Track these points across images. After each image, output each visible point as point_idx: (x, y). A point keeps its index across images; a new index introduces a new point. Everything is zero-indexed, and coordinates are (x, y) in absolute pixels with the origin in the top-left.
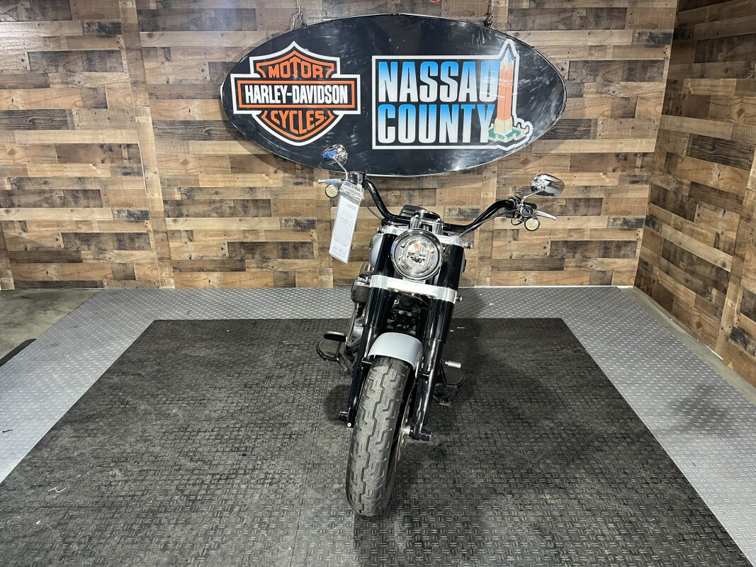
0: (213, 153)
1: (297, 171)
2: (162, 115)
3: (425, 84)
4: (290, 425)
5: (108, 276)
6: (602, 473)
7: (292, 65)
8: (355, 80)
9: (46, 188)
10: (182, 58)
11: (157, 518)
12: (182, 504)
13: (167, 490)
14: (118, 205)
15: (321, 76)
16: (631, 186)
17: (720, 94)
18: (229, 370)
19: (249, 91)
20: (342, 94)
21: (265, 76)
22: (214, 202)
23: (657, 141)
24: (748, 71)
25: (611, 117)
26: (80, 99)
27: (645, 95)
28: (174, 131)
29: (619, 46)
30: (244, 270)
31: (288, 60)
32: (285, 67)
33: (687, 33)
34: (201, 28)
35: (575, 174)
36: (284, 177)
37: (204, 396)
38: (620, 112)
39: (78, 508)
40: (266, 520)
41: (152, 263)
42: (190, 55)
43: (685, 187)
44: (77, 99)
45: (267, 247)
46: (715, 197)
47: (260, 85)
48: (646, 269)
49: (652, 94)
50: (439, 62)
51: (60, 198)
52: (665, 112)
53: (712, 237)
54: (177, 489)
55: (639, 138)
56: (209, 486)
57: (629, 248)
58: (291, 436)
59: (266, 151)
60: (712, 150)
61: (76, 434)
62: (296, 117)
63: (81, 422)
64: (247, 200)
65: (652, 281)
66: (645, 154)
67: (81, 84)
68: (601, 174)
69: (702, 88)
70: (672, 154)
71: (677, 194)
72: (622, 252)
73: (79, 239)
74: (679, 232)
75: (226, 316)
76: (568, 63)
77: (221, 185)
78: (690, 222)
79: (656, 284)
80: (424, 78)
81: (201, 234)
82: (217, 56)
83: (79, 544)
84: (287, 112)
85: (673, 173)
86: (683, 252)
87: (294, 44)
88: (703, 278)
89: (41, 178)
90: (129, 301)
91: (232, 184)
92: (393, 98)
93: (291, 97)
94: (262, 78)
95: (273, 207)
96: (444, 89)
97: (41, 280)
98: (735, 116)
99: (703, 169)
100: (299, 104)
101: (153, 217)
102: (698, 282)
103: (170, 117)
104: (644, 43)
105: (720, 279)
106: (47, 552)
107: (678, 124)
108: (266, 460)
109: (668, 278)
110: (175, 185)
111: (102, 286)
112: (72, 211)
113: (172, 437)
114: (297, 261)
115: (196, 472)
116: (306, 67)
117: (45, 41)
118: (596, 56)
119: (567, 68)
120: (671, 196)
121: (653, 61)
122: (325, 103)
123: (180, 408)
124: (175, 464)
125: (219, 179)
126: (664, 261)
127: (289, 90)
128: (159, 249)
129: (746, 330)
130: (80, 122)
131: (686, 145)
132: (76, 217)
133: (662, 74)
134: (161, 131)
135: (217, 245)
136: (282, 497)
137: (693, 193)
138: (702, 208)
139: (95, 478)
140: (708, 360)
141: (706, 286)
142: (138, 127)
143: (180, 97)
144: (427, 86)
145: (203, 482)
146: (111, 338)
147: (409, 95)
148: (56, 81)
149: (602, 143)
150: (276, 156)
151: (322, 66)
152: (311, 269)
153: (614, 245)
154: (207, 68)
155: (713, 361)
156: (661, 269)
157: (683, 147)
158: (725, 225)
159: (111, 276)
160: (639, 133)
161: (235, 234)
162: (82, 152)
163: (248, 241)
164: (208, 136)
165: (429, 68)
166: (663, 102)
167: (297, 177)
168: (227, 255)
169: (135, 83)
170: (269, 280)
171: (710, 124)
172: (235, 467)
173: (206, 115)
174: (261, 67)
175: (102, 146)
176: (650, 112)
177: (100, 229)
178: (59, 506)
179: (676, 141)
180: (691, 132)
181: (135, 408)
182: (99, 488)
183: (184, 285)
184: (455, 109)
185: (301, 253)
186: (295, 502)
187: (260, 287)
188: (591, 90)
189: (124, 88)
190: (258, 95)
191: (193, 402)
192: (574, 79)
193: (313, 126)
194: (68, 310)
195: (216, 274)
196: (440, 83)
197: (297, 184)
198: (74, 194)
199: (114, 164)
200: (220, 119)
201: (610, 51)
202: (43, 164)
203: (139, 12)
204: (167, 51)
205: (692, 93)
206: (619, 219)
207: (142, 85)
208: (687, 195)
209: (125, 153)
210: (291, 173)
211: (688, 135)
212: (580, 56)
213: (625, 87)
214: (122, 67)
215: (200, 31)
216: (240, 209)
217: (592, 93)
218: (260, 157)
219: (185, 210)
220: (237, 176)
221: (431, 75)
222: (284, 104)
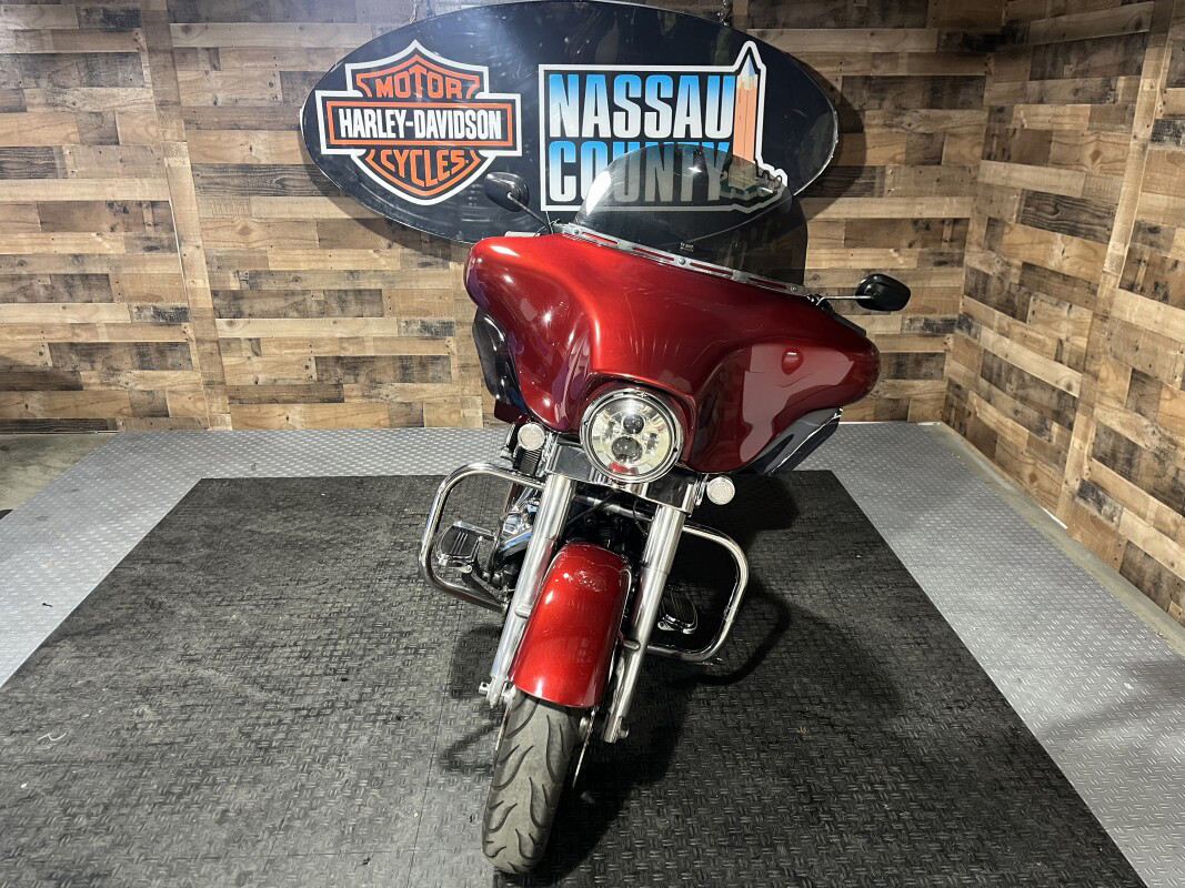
0: (289, 216)
1: (423, 245)
2: (205, 155)
3: (621, 110)
4: (415, 635)
5: (125, 411)
6: (884, 695)
7: (412, 77)
8: (513, 102)
9: (23, 271)
10: (238, 65)
11: (209, 775)
12: (249, 753)
13: (224, 735)
14: (137, 298)
15: (460, 96)
16: (936, 270)
17: (1067, 127)
18: (320, 553)
19: (345, 118)
20: (493, 124)
21: (370, 95)
22: (293, 293)
23: (974, 200)
24: (1106, 94)
25: (906, 163)
26: (76, 130)
27: (956, 130)
28: (223, 180)
29: (917, 55)
30: (342, 401)
31: (407, 69)
32: (402, 81)
33: (1019, 35)
34: (267, 18)
35: (852, 251)
36: (402, 255)
37: (282, 593)
38: (919, 155)
39: (86, 764)
40: (379, 774)
41: (193, 391)
42: (250, 60)
43: (1014, 271)
44: (70, 130)
45: (380, 364)
46: (1057, 285)
47: (362, 109)
48: (958, 396)
49: (967, 128)
50: (644, 76)
51: (46, 287)
52: (986, 155)
53: (1051, 345)
54: (240, 732)
55: (947, 196)
56: (290, 726)
57: (933, 365)
58: (417, 650)
59: (373, 213)
60: (1054, 214)
61: (78, 653)
62: (420, 160)
63: (87, 634)
64: (346, 291)
65: (966, 413)
66: (956, 221)
67: (77, 106)
68: (892, 250)
69: (1040, 118)
70: (996, 220)
71: (1002, 282)
72: (924, 370)
73: (77, 353)
74: (1006, 339)
75: (314, 471)
76: (840, 79)
77: (303, 267)
78: (1021, 323)
79: (972, 416)
80: (620, 100)
81: (272, 344)
82: (293, 62)
83: (89, 816)
84: (406, 152)
85: (997, 248)
86: (1011, 368)
87: (415, 44)
88: (1040, 408)
89: (14, 256)
90: (159, 450)
91: (321, 265)
92: (572, 132)
93: (413, 128)
94: (366, 98)
95: (386, 302)
96: (650, 117)
97: (16, 417)
98: (1088, 161)
99: (1040, 243)
100: (425, 139)
101: (196, 318)
102: (1032, 414)
103: (219, 159)
104: (955, 50)
105: (1062, 409)
106: (38, 829)
107: (1005, 175)
108: (379, 686)
109: (990, 408)
110: (230, 267)
111: (115, 427)
112: (64, 308)
113: (231, 655)
114: (425, 385)
115: (270, 706)
116: (435, 81)
117: (17, 37)
118: (883, 70)
119: (839, 86)
120: (994, 283)
121: (967, 78)
122: (465, 139)
123: (243, 611)
124: (237, 695)
125: (301, 258)
126: (984, 383)
127: (410, 117)
128: (206, 367)
129: (1100, 483)
130: (76, 167)
131: (1017, 206)
132: (71, 318)
133: (982, 97)
134: (206, 181)
135: (299, 361)
136: (403, 741)
137: (1025, 280)
138: (1038, 301)
139: (111, 719)
140: (1046, 529)
141: (1043, 420)
142: (168, 175)
143: (235, 127)
144: (623, 114)
145: (280, 721)
146: (132, 507)
147: (596, 126)
148: (36, 101)
149: (892, 204)
150: (390, 222)
151: (461, 80)
152: (448, 399)
153: (911, 358)
154: (277, 81)
155: (1053, 531)
156: (979, 395)
157: (1011, 208)
158: (1070, 327)
159: (130, 411)
160: (948, 189)
161: (327, 344)
162: (78, 214)
163: (348, 354)
164: (282, 190)
165: (627, 85)
166: (983, 141)
167: (425, 254)
168: (315, 377)
169: (162, 105)
170: (382, 416)
171: (1050, 175)
172: (329, 698)
173: (278, 155)
174: (363, 80)
175: (111, 204)
176: (963, 157)
177: (110, 336)
178: (55, 762)
179: (1002, 201)
180: (1022, 185)
181: (173, 613)
182: (118, 733)
183: (247, 425)
185: (431, 374)
186: (423, 747)
187: (367, 426)
188: (876, 122)
189: (146, 112)
190: (360, 124)
191: (263, 602)
192: (848, 105)
193: (448, 174)
194: (59, 464)
195: (298, 407)
196: (645, 108)
197: (425, 265)
198: (68, 280)
199: (129, 234)
200: (299, 160)
201: (904, 61)
202: (17, 233)
204: (214, 54)
205: (1026, 126)
206: (918, 319)
207: (174, 107)
208: (1017, 282)
209: (148, 216)
210: (414, 249)
211: (1020, 192)
212: (857, 69)
213: (927, 118)
214: (143, 79)
215: (266, 22)
216: (334, 305)
217: (877, 125)
218: (365, 223)
219: (245, 306)
220: (329, 252)
221: (630, 96)
222: (402, 139)
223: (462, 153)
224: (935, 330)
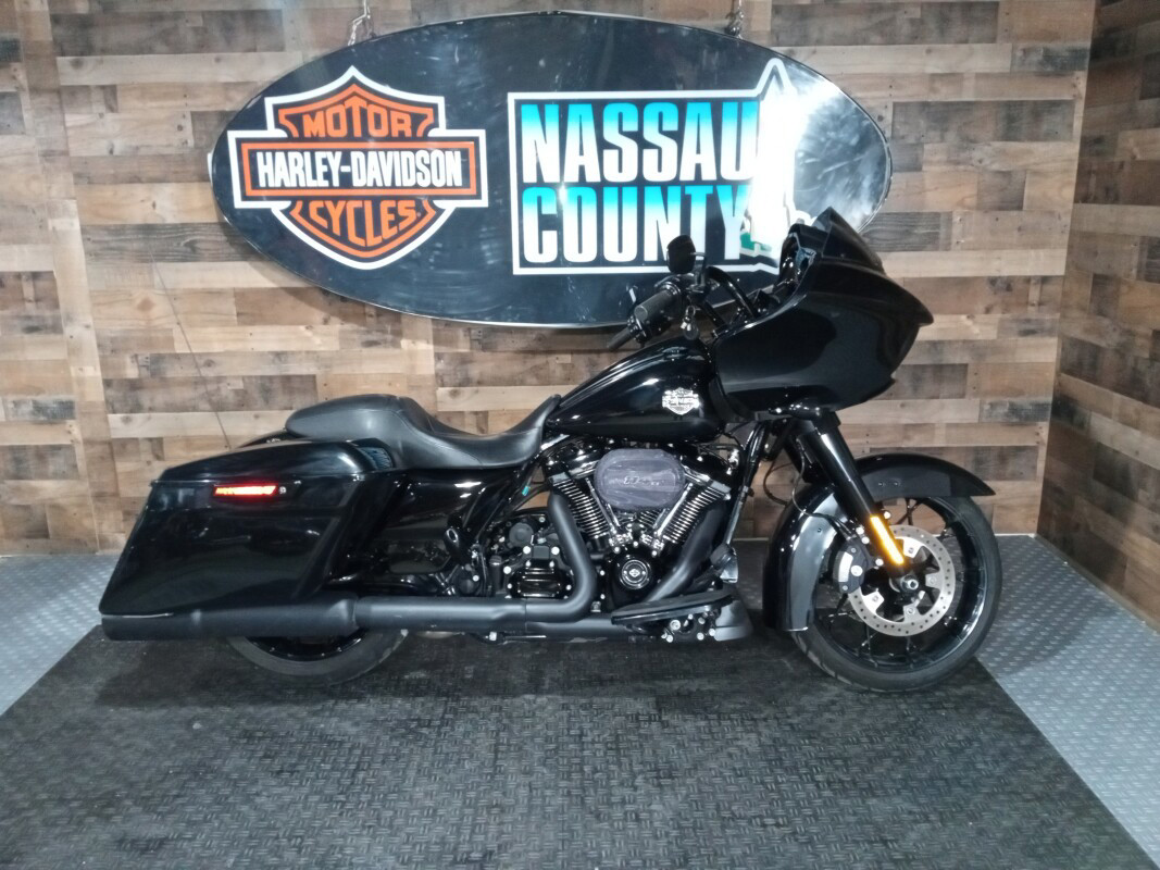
0: (198, 286)
1: (369, 319)
2: (100, 215)
7: (349, 112)
8: (476, 140)
10: (138, 104)
15: (408, 133)
16: (1022, 341)
19: (265, 163)
20: (451, 167)
21: (295, 134)
22: (203, 381)
23: (1069, 253)
25: (980, 207)
27: (1036, 168)
28: (123, 244)
29: (987, 75)
31: (342, 102)
33: (1120, 45)
34: (176, 48)
36: (342, 332)
38: (994, 198)
41: (80, 505)
42: (155, 98)
43: (1140, 341)
47: (286, 152)
48: (1060, 503)
49: (1054, 165)
50: (641, 105)
52: (1082, 197)
55: (1032, 248)
57: (1023, 462)
62: (359, 214)
64: (271, 378)
65: (1074, 525)
66: (1045, 280)
68: (964, 317)
70: (1106, 277)
71: (1123, 356)
72: (1011, 468)
74: (1133, 431)
76: (890, 105)
77: (217, 348)
80: (610, 134)
81: (179, 444)
82: (208, 99)
84: (341, 204)
85: (1111, 312)
86: (1143, 470)
87: (353, 72)
91: (240, 346)
92: (551, 176)
93: (350, 175)
94: (290, 139)
95: (321, 390)
96: (650, 155)
100: (365, 187)
103: (115, 218)
104: (1034, 69)
107: (1112, 219)
110: (126, 350)
116: (377, 117)
118: (945, 94)
119: (888, 115)
120: (1109, 361)
121: (1053, 105)
122: (416, 186)
125: (214, 337)
126: (1100, 488)
127: (346, 160)
128: (95, 475)
131: (1135, 258)
133: (1071, 126)
134: (98, 246)
142: (54, 239)
143: (135, 179)
144: (616, 152)
147: (582, 169)
149: (963, 258)
150: (326, 292)
151: (410, 113)
153: (993, 454)
154: (188, 124)
156: (1091, 501)
157: (1128, 262)
160: (1033, 239)
164: (191, 253)
165: (620, 116)
166: (1074, 179)
167: (369, 332)
169: (48, 155)
173: (186, 212)
174: (288, 117)
176: (1051, 199)
179: (1112, 252)
180: (1141, 232)
184: (674, 192)
188: (937, 158)
189: (28, 165)
190: (285, 170)
192: (903, 137)
193: (394, 231)
196: (643, 145)
197: (370, 344)
199: (7, 312)
200: (211, 216)
201: (969, 84)
203: (56, 20)
204: (110, 94)
205: (1139, 157)
206: (1002, 404)
207: (62, 158)
208: (1146, 355)
209: (28, 290)
210: (356, 323)
211: (1137, 240)
212: (913, 93)
213: (1003, 152)
214: (23, 124)
215: (175, 53)
216: (256, 395)
217: (939, 162)
218: (294, 292)
219: (145, 398)
220: (250, 329)
221: (626, 128)
222: (336, 188)
223: (412, 204)
224: (1020, 417)
